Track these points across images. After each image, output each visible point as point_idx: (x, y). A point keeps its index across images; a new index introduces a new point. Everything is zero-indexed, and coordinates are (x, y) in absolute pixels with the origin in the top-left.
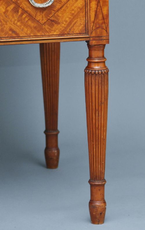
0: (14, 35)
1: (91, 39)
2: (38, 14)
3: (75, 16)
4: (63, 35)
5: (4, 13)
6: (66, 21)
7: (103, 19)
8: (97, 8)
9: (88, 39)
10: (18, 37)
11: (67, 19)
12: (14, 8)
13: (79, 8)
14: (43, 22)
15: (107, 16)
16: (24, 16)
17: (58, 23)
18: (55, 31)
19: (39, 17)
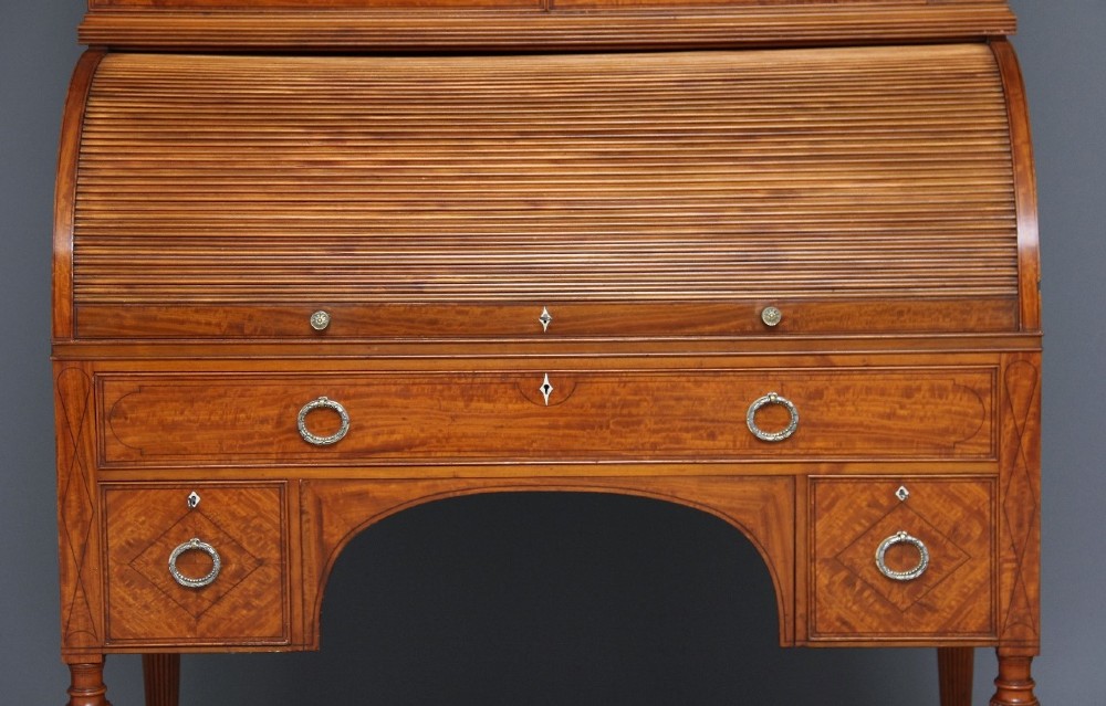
0: (845, 629)
1: (1003, 644)
2: (895, 591)
3: (968, 598)
4: (944, 633)
5: (827, 586)
6: (951, 607)
7: (1028, 606)
8: (1015, 584)
9: (997, 644)
10: (854, 633)
11: (953, 603)
12: (846, 578)
13: (978, 582)
14: (905, 606)
15: (1037, 600)
16: (866, 594)
17: (933, 610)
18: (927, 625)
19: (897, 597)
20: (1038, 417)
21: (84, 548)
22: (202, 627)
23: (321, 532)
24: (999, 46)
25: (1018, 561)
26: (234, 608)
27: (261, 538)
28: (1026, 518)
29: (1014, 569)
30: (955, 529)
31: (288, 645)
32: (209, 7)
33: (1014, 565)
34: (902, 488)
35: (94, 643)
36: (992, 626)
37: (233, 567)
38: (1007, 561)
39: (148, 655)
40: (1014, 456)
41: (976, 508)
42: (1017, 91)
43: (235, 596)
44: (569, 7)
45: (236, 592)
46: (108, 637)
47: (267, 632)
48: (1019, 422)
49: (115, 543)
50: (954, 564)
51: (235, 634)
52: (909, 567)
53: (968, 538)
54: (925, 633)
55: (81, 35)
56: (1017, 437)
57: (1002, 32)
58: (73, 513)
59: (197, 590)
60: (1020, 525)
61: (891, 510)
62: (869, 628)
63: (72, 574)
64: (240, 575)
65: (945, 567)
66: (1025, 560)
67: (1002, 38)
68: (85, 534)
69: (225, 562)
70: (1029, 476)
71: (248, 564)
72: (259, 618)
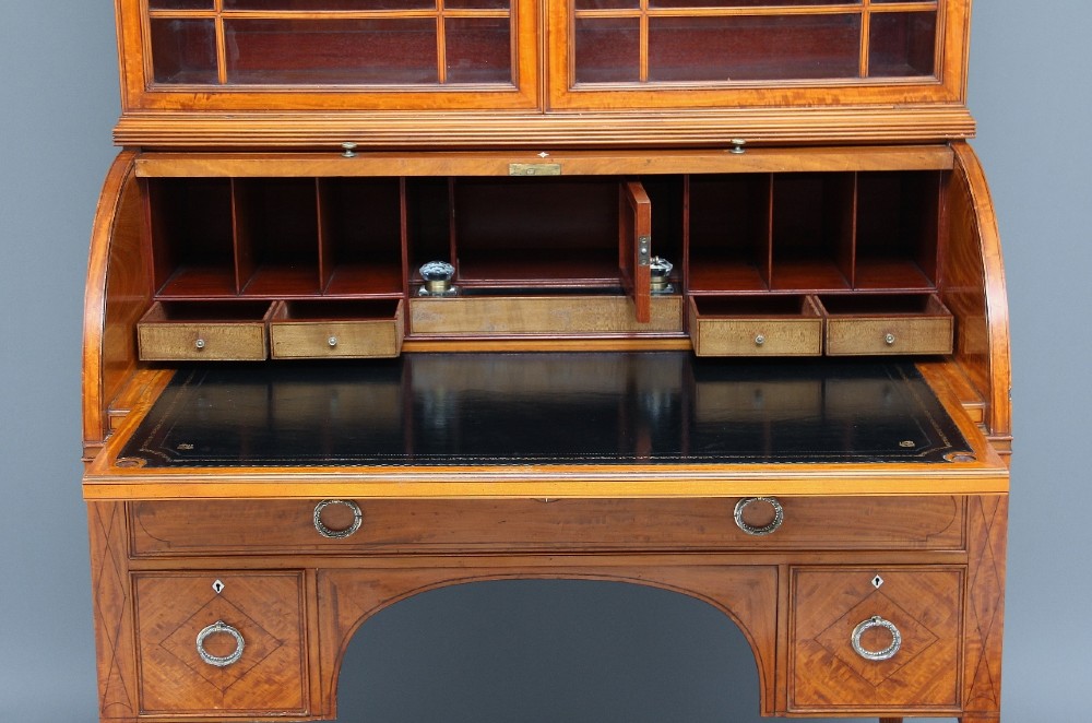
0: (822, 703)
1: (966, 715)
2: (868, 667)
3: (936, 674)
4: (912, 706)
5: (806, 664)
6: (920, 684)
7: (991, 681)
9: (959, 716)
10: (830, 705)
11: (922, 679)
12: (824, 656)
13: (945, 661)
14: (878, 682)
15: (999, 677)
16: (842, 671)
17: (904, 685)
19: (869, 673)
20: (1005, 513)
21: (118, 631)
22: (228, 700)
23: (337, 616)
24: (960, 149)
25: (983, 642)
26: (257, 683)
27: (280, 621)
28: (992, 604)
29: (979, 649)
30: (925, 614)
31: (308, 716)
32: (233, 110)
34: (878, 576)
35: (129, 714)
36: (956, 700)
37: (255, 647)
38: (973, 642)
40: (983, 549)
41: (945, 595)
43: (258, 673)
44: (564, 109)
45: (258, 669)
46: (142, 708)
47: (288, 704)
48: (988, 518)
49: (147, 625)
50: (924, 644)
51: (259, 706)
52: (883, 647)
53: (936, 623)
54: (897, 706)
55: (116, 137)
56: (986, 530)
58: (107, 597)
59: (223, 668)
60: (986, 610)
61: (866, 597)
62: (844, 701)
63: (107, 653)
64: (262, 654)
65: (915, 648)
66: (989, 641)
67: (962, 141)
69: (247, 643)
70: (995, 565)
71: (270, 646)
72: (281, 691)
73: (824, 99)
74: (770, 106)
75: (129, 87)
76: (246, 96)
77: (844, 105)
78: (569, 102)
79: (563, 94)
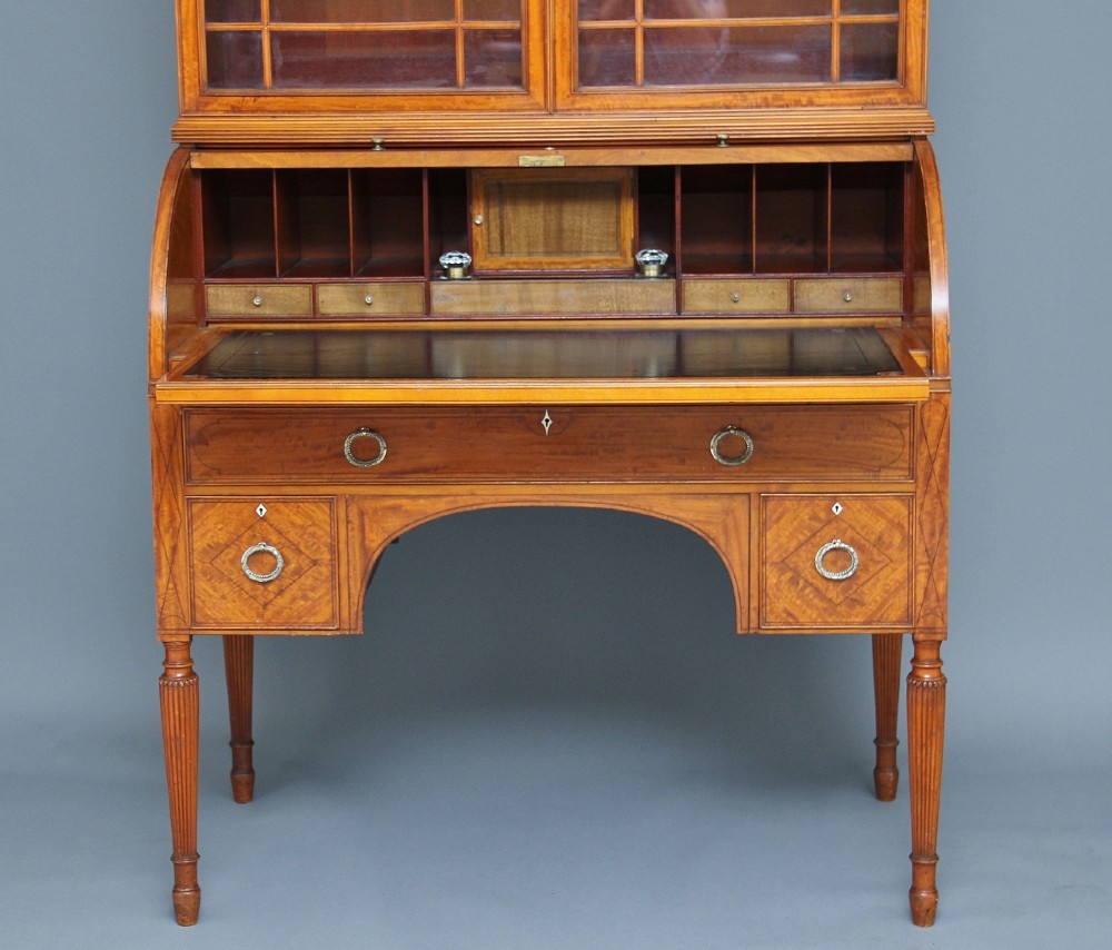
0: (790, 619)
1: (917, 631)
2: (831, 588)
3: (890, 594)
4: (870, 623)
5: (776, 584)
6: (876, 602)
7: (938, 600)
8: (928, 583)
9: (913, 631)
10: (797, 622)
11: (878, 598)
12: (791, 578)
13: (898, 581)
14: (838, 601)
15: (945, 595)
16: (807, 591)
17: (862, 604)
18: (857, 616)
19: (833, 593)
20: (947, 446)
21: (174, 549)
22: (268, 614)
23: (363, 538)
24: (920, 146)
25: (931, 564)
26: (294, 599)
27: (315, 543)
28: (937, 529)
29: (927, 570)
30: (880, 538)
31: (337, 630)
32: (276, 112)
33: (927, 567)
34: (837, 504)
35: (183, 626)
36: (909, 617)
37: (293, 566)
38: (922, 564)
39: (227, 636)
40: (928, 478)
41: (896, 521)
42: (934, 180)
43: (294, 590)
44: (569, 110)
45: (295, 586)
46: (193, 620)
47: (321, 619)
48: (932, 451)
49: (199, 545)
50: (879, 566)
51: (295, 620)
52: (843, 568)
53: (890, 545)
54: (856, 622)
55: (173, 135)
56: (931, 461)
57: (923, 133)
58: (165, 520)
59: (264, 583)
60: (932, 534)
61: (829, 522)
62: (810, 619)
63: (165, 570)
64: (299, 572)
65: (871, 569)
66: (936, 563)
67: (924, 138)
68: (175, 536)
69: (286, 562)
70: (940, 494)
71: (305, 563)
72: (314, 607)
73: (800, 101)
74: (752, 107)
75: (186, 92)
76: (288, 99)
77: (818, 106)
78: (573, 103)
79: (568, 96)
